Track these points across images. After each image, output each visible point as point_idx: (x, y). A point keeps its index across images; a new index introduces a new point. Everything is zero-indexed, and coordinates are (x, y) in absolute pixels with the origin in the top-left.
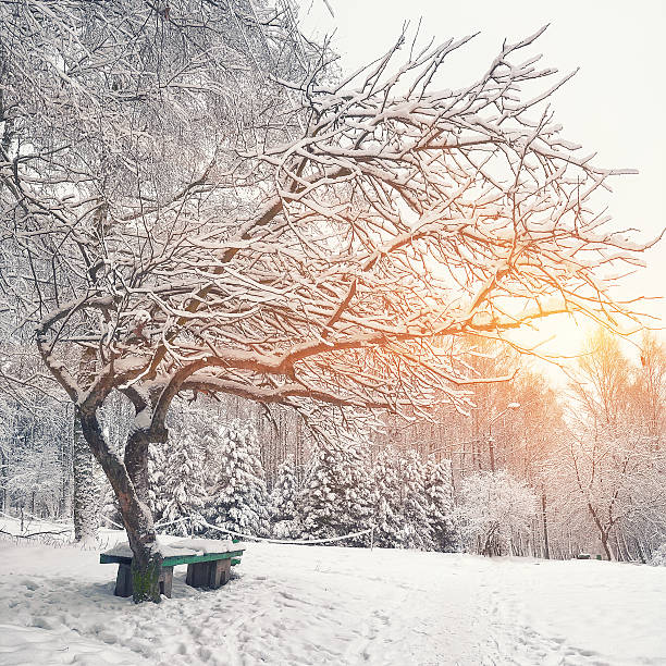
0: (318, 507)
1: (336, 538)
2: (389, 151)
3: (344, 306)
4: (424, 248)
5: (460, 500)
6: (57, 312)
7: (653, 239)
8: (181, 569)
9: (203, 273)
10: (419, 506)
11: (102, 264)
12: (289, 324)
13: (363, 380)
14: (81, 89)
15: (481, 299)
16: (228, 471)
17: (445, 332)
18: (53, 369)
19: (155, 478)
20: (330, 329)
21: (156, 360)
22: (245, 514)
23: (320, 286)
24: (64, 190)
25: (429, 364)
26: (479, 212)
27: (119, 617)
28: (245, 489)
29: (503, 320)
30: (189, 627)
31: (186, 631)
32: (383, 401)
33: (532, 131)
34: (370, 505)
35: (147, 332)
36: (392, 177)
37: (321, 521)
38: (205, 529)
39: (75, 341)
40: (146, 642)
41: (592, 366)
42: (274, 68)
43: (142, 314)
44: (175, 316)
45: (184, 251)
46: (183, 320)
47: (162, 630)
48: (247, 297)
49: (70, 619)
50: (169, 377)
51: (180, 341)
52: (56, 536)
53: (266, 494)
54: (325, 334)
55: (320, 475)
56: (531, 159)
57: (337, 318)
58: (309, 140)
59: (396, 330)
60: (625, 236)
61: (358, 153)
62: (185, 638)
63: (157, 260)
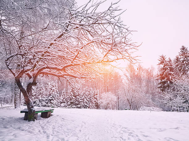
0: (71, 100)
1: (75, 106)
2: (87, 24)
3: (76, 56)
4: (94, 45)
5: (101, 98)
6: (11, 56)
7: (139, 45)
8: (40, 114)
9: (45, 48)
10: (92, 100)
11: (22, 46)
12: (65, 60)
13: (80, 72)
14: (17, 5)
15: (105, 56)
16: (51, 92)
17: (98, 62)
18: (9, 69)
19: (34, 94)
20: (73, 61)
21: (34, 67)
22: (54, 102)
23: (71, 52)
24: (13, 28)
25: (94, 69)
26: (105, 37)
27: (25, 125)
28: (55, 96)
29: (110, 60)
30: (41, 126)
31: (41, 127)
32: (84, 77)
33: (116, 22)
34: (82, 99)
35: (32, 61)
36: (87, 29)
37: (71, 103)
38: (45, 105)
39: (15, 63)
40: (31, 130)
41: (128, 71)
42: (63, 4)
43: (31, 57)
44: (39, 57)
45: (41, 43)
46: (40, 58)
47: (35, 127)
48: (55, 54)
49: (13, 126)
50: (37, 71)
51: (40, 63)
52: (10, 108)
53: (59, 97)
54: (72, 62)
55: (71, 93)
56: (116, 27)
57: (75, 59)
58: (70, 20)
59: (87, 62)
60: (135, 44)
61: (80, 24)
62: (40, 128)
63: (35, 45)
